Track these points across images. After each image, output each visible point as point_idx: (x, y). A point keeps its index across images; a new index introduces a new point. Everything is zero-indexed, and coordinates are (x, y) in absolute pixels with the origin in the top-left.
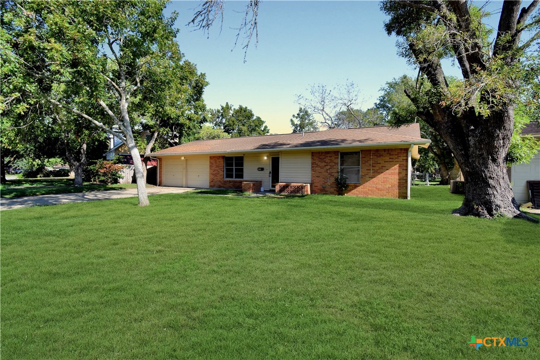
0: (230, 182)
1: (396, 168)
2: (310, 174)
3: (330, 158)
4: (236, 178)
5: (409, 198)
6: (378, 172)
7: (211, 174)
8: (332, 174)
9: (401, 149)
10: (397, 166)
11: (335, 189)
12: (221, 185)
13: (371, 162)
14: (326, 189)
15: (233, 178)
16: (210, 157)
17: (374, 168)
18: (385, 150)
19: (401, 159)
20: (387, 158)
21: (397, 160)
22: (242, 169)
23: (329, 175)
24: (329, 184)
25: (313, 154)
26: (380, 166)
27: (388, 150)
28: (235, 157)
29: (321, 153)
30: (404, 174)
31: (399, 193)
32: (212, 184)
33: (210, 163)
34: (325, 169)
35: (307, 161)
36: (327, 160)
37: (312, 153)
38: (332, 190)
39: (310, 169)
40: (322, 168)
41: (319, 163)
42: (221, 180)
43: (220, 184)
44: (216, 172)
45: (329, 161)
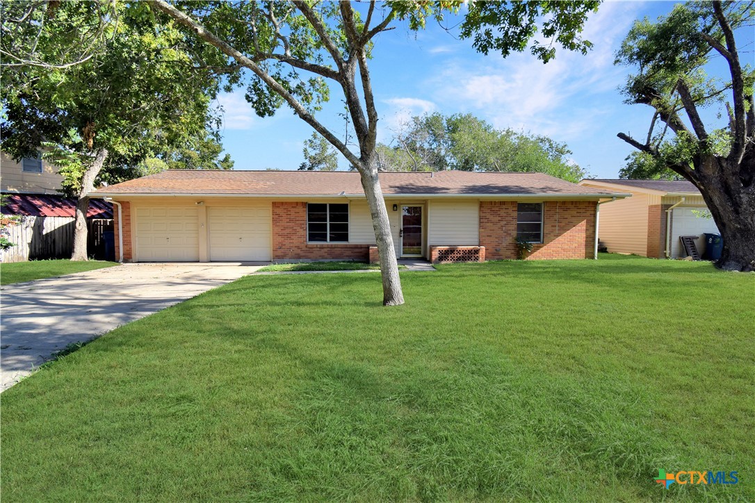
0: (322, 247)
1: (583, 225)
2: (477, 233)
3: (506, 211)
4: (331, 239)
5: (596, 258)
6: (564, 229)
7: (276, 234)
8: (509, 232)
9: (589, 202)
10: (584, 222)
11: (513, 251)
12: (302, 254)
13: (557, 217)
14: (501, 252)
15: (326, 241)
16: (273, 203)
17: (560, 224)
18: (572, 203)
19: (588, 213)
20: (574, 212)
21: (585, 214)
22: (346, 226)
23: (505, 234)
24: (504, 245)
25: (482, 204)
26: (567, 221)
27: (576, 202)
28: (330, 205)
29: (493, 204)
30: (591, 231)
31: (586, 253)
32: (279, 253)
33: (274, 213)
34: (499, 225)
35: (473, 214)
36: (502, 213)
37: (481, 202)
38: (508, 253)
39: (477, 226)
40: (494, 223)
41: (491, 218)
42: (303, 246)
43: (299, 251)
44: (287, 231)
45: (505, 215)
